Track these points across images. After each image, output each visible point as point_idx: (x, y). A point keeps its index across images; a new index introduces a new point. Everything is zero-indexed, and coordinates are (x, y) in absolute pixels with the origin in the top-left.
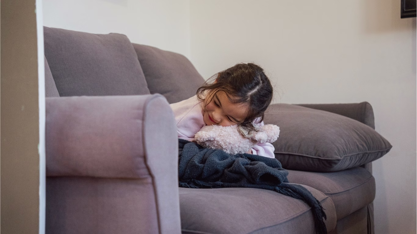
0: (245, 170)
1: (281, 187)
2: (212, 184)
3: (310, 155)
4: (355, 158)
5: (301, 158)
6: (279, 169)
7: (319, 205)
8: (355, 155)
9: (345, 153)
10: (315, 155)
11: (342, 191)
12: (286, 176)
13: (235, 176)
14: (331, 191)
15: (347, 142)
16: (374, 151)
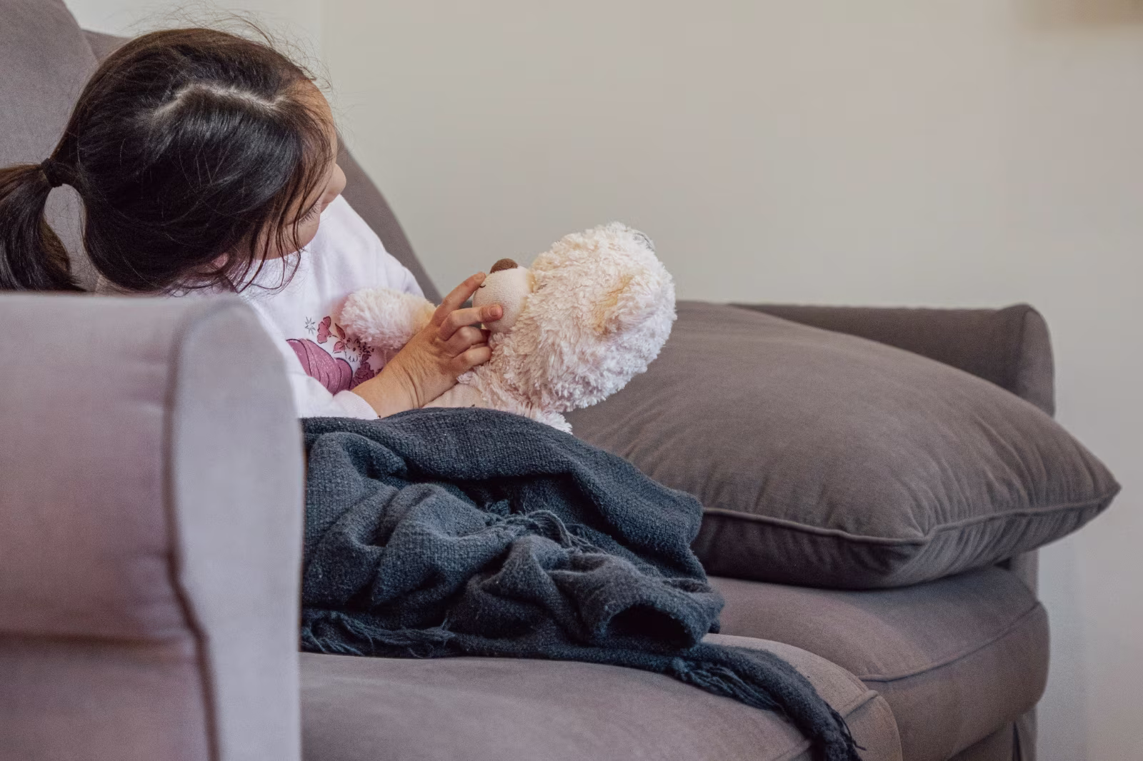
0: (552, 589)
1: (693, 659)
2: (408, 638)
3: (805, 521)
4: (979, 536)
5: (769, 531)
6: (686, 587)
7: (843, 734)
8: (979, 522)
9: (941, 518)
10: (825, 522)
11: (924, 668)
12: (713, 616)
13: (513, 609)
14: (884, 670)
15: (950, 473)
16: (1051, 508)
